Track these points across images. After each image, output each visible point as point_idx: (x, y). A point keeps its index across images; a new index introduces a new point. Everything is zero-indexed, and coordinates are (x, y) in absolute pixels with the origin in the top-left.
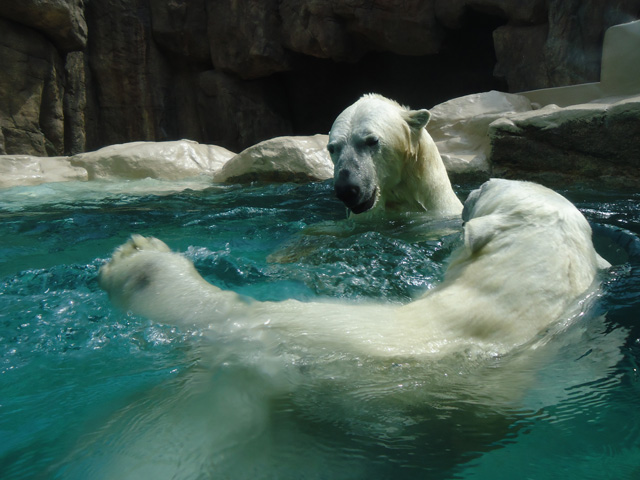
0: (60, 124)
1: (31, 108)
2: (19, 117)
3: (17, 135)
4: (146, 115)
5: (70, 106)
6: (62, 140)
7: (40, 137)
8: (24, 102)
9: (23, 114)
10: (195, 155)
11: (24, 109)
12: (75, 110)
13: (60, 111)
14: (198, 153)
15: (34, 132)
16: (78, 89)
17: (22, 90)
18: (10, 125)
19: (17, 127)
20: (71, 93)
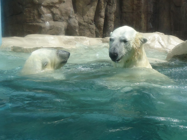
0: (102, 20)
1: (91, 13)
2: (85, 17)
3: (84, 26)
4: (143, 16)
5: (109, 11)
6: (102, 28)
7: (93, 26)
8: (88, 10)
9: (87, 16)
10: (161, 41)
11: (88, 13)
12: (111, 13)
13: (103, 14)
14: (163, 40)
15: (91, 24)
16: (113, 3)
17: (88, 4)
18: (82, 21)
19: (84, 22)
20: (110, 5)
